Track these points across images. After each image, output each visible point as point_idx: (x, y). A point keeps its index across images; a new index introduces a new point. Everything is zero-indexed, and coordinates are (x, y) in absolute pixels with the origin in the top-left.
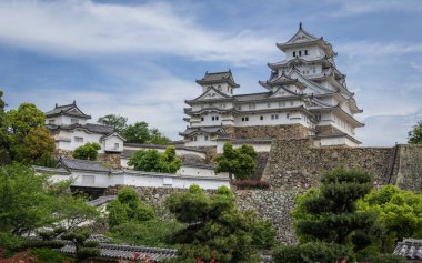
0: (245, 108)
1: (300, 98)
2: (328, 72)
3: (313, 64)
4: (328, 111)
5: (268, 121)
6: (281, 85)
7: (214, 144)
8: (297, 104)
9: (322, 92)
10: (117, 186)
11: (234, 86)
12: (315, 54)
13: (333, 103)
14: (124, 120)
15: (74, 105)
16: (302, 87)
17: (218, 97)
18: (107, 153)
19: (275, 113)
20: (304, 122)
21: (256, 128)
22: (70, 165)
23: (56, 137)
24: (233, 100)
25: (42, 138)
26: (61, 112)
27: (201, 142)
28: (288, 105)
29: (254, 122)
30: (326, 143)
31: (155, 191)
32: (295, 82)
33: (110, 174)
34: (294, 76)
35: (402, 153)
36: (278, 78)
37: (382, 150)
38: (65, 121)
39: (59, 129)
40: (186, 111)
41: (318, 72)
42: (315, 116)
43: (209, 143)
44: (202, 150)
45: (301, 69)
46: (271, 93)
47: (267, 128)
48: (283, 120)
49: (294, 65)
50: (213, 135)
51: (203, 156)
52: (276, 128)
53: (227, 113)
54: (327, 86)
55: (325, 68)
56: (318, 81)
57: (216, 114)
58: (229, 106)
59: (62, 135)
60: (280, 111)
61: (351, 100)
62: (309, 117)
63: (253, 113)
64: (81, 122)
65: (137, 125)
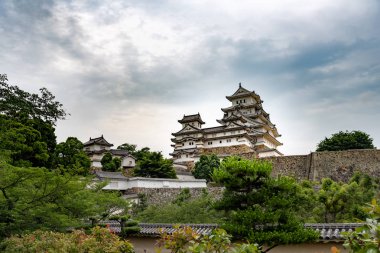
0: (210, 136)
1: (244, 128)
2: (259, 112)
3: (250, 107)
4: (261, 136)
5: (225, 144)
6: (231, 121)
7: (192, 160)
8: (242, 132)
9: (257, 125)
10: (133, 189)
11: (202, 123)
12: (250, 102)
13: (264, 131)
14: (134, 147)
15: (102, 138)
16: (244, 122)
17: (192, 130)
18: (125, 168)
19: (229, 138)
20: (247, 143)
21: (217, 148)
22: (101, 175)
23: (92, 159)
24: (202, 131)
25: (83, 158)
26: (93, 142)
27: (184, 159)
28: (237, 133)
29: (216, 144)
30: (262, 155)
31: (158, 190)
32: (240, 119)
33: (128, 180)
34: (239, 115)
35: (315, 157)
36: (229, 117)
37: (301, 156)
38: (97, 148)
39: (93, 153)
40: (172, 140)
41: (253, 112)
42: (253, 139)
43: (189, 159)
44: (185, 164)
45: (242, 111)
46: (226, 126)
47: (224, 148)
48: (234, 142)
49: (237, 109)
50: (191, 153)
51: (185, 168)
52: (230, 148)
53: (199, 140)
54: (259, 120)
55: (257, 109)
56: (253, 118)
57: (192, 140)
58: (200, 136)
59: (95, 157)
60: (232, 137)
61: (274, 129)
62: (250, 140)
63: (215, 139)
64: (107, 148)
65: (143, 150)
